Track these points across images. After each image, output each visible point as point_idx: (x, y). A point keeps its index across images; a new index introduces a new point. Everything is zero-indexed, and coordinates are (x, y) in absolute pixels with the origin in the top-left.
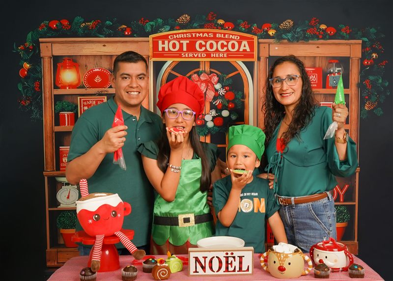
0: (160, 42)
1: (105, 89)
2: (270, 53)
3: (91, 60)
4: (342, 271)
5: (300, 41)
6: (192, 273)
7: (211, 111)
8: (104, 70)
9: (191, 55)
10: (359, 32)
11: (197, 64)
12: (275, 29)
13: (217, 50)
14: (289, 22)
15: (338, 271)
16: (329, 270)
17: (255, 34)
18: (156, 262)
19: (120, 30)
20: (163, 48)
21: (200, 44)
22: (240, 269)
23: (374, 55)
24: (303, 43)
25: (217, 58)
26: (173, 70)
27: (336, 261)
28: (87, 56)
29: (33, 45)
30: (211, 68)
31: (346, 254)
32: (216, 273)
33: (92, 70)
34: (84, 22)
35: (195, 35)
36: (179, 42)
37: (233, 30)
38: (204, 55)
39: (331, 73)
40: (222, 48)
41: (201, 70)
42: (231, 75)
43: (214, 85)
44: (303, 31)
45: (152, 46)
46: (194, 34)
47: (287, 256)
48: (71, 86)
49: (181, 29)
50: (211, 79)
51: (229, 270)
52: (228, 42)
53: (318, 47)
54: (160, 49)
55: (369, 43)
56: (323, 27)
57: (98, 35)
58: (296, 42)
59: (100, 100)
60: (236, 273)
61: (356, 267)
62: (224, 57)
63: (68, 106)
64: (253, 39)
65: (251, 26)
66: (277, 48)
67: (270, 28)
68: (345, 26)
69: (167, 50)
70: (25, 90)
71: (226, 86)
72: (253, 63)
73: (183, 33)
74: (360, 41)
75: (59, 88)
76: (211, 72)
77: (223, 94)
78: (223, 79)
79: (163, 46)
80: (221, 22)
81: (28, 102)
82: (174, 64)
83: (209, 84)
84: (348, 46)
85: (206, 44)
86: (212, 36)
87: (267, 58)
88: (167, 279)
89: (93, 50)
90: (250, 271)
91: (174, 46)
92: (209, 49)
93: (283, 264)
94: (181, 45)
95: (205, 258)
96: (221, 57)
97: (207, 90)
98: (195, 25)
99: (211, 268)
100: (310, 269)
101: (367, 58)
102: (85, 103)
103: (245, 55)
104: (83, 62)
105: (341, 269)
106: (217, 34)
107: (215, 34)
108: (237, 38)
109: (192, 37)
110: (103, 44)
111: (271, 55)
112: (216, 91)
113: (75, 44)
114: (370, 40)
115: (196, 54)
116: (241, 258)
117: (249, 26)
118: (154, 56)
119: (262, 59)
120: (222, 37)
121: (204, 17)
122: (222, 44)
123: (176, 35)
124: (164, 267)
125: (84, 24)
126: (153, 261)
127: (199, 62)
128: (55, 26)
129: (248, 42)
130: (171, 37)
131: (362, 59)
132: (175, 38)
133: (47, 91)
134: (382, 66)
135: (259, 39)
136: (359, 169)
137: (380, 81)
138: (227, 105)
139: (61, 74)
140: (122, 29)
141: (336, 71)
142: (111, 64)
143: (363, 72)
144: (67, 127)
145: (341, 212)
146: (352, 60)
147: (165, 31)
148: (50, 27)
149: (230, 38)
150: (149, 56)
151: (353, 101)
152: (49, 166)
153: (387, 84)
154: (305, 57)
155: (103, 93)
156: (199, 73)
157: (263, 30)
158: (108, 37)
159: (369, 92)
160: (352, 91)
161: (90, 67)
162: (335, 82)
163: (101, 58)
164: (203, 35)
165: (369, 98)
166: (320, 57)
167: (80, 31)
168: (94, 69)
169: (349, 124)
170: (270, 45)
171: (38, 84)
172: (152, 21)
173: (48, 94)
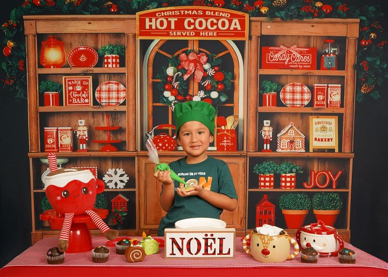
0: (147, 20)
2: (262, 32)
3: (76, 38)
4: (331, 256)
5: (294, 20)
6: (168, 255)
7: (199, 92)
9: (179, 33)
10: (357, 11)
11: (185, 43)
12: (267, 7)
13: (206, 29)
15: (327, 256)
16: (317, 254)
17: (247, 12)
18: (130, 243)
19: (106, 7)
20: (151, 26)
21: (189, 22)
22: (221, 252)
23: (373, 35)
24: (297, 22)
25: (207, 36)
26: (160, 48)
27: (324, 245)
28: (72, 34)
29: (17, 23)
30: (200, 47)
31: (335, 237)
32: (194, 256)
33: (77, 49)
35: (184, 12)
36: (167, 19)
37: (223, 7)
38: (193, 34)
39: (326, 54)
40: (212, 26)
41: (189, 49)
42: (220, 55)
43: (202, 65)
44: (297, 8)
45: (139, 24)
46: (182, 12)
47: (271, 239)
48: (56, 65)
49: (169, 6)
50: (200, 59)
51: (209, 253)
52: (218, 20)
53: (313, 26)
54: (147, 27)
55: (368, 22)
56: (319, 4)
57: (84, 12)
58: (289, 20)
59: (85, 80)
60: (216, 256)
61: (347, 252)
62: (214, 36)
63: (53, 86)
64: (245, 17)
66: (269, 27)
67: (263, 5)
68: (342, 3)
69: (154, 28)
70: (9, 70)
71: (216, 66)
72: (244, 42)
73: (171, 11)
74: (358, 20)
75: (44, 67)
76: (200, 52)
77: (212, 74)
78: (212, 59)
79: (151, 23)
81: (12, 82)
82: (161, 43)
83: (198, 64)
84: (345, 26)
85: (195, 22)
87: (259, 37)
88: (141, 261)
89: (78, 28)
90: (231, 255)
91: (162, 24)
92: (198, 27)
93: (267, 247)
94: (169, 23)
95: (182, 239)
96: (211, 36)
97: (195, 70)
98: (184, 2)
99: (189, 250)
100: (296, 253)
101: (365, 37)
102: (70, 83)
103: (236, 33)
104: (68, 40)
105: (330, 254)
106: (207, 12)
107: (204, 11)
108: (228, 15)
109: (180, 15)
110: (89, 22)
111: (263, 34)
112: (205, 71)
113: (60, 22)
114: (368, 19)
115: (184, 32)
116: (221, 240)
117: (241, 3)
118: (141, 34)
119: (254, 38)
120: (212, 14)
122: (212, 22)
123: (164, 13)
124: (138, 248)
125: (68, 1)
126: (127, 242)
127: (188, 40)
128: (39, 3)
129: (238, 19)
130: (159, 15)
131: (360, 39)
132: (163, 15)
133: (32, 69)
134: (381, 46)
135: (251, 16)
136: (354, 154)
137: (378, 63)
138: (216, 86)
139: (46, 53)
140: (108, 6)
141: (332, 52)
142: (97, 42)
143: (360, 53)
144: (51, 108)
145: (334, 199)
146: (348, 40)
147: (152, 8)
148: (34, 4)
149: (221, 15)
150: (136, 34)
151: (349, 83)
152: (34, 147)
153: (385, 66)
154: (299, 36)
155: (88, 72)
156: (187, 53)
157: (255, 7)
158: (94, 14)
159: (366, 74)
160: (348, 73)
161: (75, 46)
162: (330, 63)
163: (87, 37)
164: (192, 12)
165: (366, 81)
166: (314, 36)
167: (65, 8)
168: (79, 48)
169: (343, 107)
170: (262, 23)
171: (22, 63)
173: (32, 73)
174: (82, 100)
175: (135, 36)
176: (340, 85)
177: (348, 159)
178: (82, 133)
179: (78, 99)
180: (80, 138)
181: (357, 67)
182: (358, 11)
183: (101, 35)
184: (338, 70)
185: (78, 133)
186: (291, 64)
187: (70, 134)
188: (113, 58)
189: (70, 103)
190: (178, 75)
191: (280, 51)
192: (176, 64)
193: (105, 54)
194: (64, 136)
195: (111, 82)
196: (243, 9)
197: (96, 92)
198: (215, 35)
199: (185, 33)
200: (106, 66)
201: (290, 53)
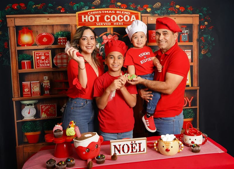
0: (83, 16)
1: (50, 46)
3: (40, 28)
5: (165, 15)
8: (49, 34)
9: (102, 24)
10: (197, 10)
11: (105, 30)
12: (150, 8)
13: (117, 21)
14: (158, 4)
17: (139, 11)
20: (85, 20)
21: (107, 17)
23: (206, 23)
25: (118, 25)
28: (37, 26)
29: (2, 20)
30: (114, 31)
33: (41, 34)
35: (104, 12)
36: (94, 16)
37: (126, 9)
38: (109, 24)
39: (183, 33)
40: (120, 19)
42: (125, 36)
44: (167, 9)
45: (78, 19)
46: (103, 12)
48: (28, 45)
49: (95, 9)
50: (114, 38)
52: (123, 16)
53: (175, 19)
54: (83, 21)
55: (203, 16)
56: (178, 7)
57: (44, 12)
58: (162, 16)
59: (47, 53)
62: (121, 25)
63: (27, 57)
64: (138, 14)
66: (152, 19)
67: (148, 7)
68: (190, 6)
69: (87, 21)
73: (97, 11)
74: (198, 15)
75: (21, 46)
76: (114, 34)
78: (121, 38)
79: (85, 19)
80: (119, 4)
84: (192, 18)
85: (111, 17)
86: (114, 12)
89: (41, 22)
91: (91, 18)
92: (112, 20)
96: (120, 25)
98: (104, 6)
101: (202, 24)
102: (37, 55)
104: (35, 29)
106: (117, 11)
107: (116, 11)
108: (129, 13)
110: (48, 18)
111: (148, 23)
113: (30, 18)
114: (203, 14)
117: (136, 6)
118: (79, 25)
120: (120, 13)
121: (109, 1)
122: (120, 17)
123: (92, 12)
125: (35, 6)
127: (107, 28)
128: (16, 7)
129: (135, 16)
130: (89, 13)
131: (200, 25)
132: (92, 14)
133: (13, 48)
134: (210, 29)
135: (142, 14)
136: (199, 87)
137: (209, 38)
139: (21, 37)
140: (59, 9)
141: (185, 32)
142: (53, 30)
143: (200, 33)
144: (26, 70)
145: (190, 112)
146: (194, 26)
147: (86, 10)
148: (13, 8)
149: (125, 13)
150: (76, 25)
151: (195, 49)
152: (16, 94)
153: (213, 39)
155: (48, 48)
156: (107, 35)
157: (144, 9)
158: (51, 14)
159: (203, 44)
160: (195, 44)
161: (39, 33)
162: (185, 38)
163: (47, 27)
164: (109, 12)
165: (204, 47)
167: (33, 10)
168: (42, 34)
169: (193, 62)
170: (148, 17)
171: (6, 44)
172: (78, 4)
173: (13, 50)
174: (45, 65)
175: (76, 26)
176: (191, 50)
177: (196, 90)
178: (46, 84)
179: (43, 64)
180: (45, 87)
181: (199, 40)
182: (198, 10)
183: (55, 26)
184: (189, 42)
185: (44, 84)
187: (38, 85)
188: (63, 39)
189: (38, 67)
190: (102, 47)
192: (101, 42)
193: (59, 37)
194: (35, 87)
195: (63, 53)
196: (137, 9)
197: (54, 60)
199: (105, 23)
200: (59, 44)
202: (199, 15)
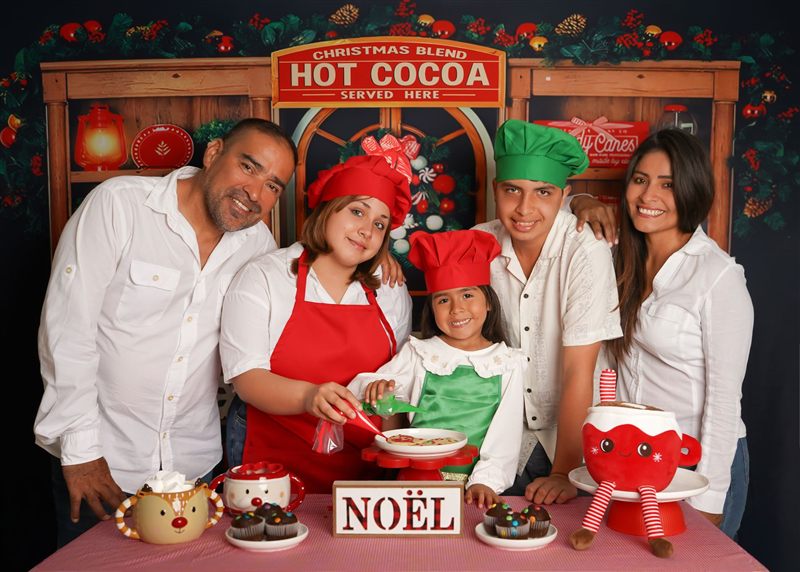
0: (295, 67)
2: (534, 90)
3: (149, 108)
5: (601, 63)
6: (339, 529)
8: (176, 129)
9: (360, 95)
10: (734, 44)
11: (374, 115)
12: (544, 36)
13: (417, 84)
14: (577, 20)
17: (501, 48)
19: (209, 41)
20: (302, 80)
21: (382, 70)
22: (437, 525)
23: (768, 96)
24: (609, 68)
25: (417, 100)
26: (322, 127)
28: (139, 99)
29: (28, 78)
30: (404, 121)
32: (387, 532)
33: (150, 130)
34: (134, 25)
35: (371, 50)
36: (335, 65)
37: (452, 37)
38: (389, 95)
40: (429, 78)
42: (447, 138)
43: (409, 159)
44: (608, 39)
45: (277, 76)
46: (367, 49)
48: (108, 164)
49: (339, 38)
50: (404, 148)
52: (441, 66)
53: (641, 77)
54: (295, 82)
55: (758, 67)
56: (653, 31)
57: (163, 53)
58: (591, 65)
60: (429, 531)
62: (432, 100)
64: (497, 58)
65: (492, 31)
66: (548, 79)
67: (536, 33)
68: (703, 28)
69: (310, 84)
70: (13, 175)
71: (438, 162)
72: (496, 111)
73: (344, 47)
74: (737, 64)
75: (83, 170)
76: (404, 133)
77: (430, 179)
78: (431, 147)
79: (302, 75)
80: (426, 20)
81: (17, 200)
82: (324, 116)
83: (400, 159)
84: (710, 75)
85: (393, 70)
86: (407, 52)
87: (527, 99)
89: (153, 86)
90: (457, 530)
91: (325, 74)
92: (399, 81)
95: (366, 500)
96: (427, 99)
98: (371, 27)
99: (378, 520)
101: (752, 99)
103: (479, 93)
104: (132, 111)
106: (418, 48)
107: (413, 47)
108: (462, 55)
109: (363, 56)
110: (175, 73)
111: (535, 94)
112: (415, 172)
113: (115, 74)
114: (759, 60)
115: (371, 93)
116: (437, 501)
117: (489, 28)
118: (282, 97)
119: (516, 103)
120: (429, 53)
121: (389, 9)
122: (429, 70)
123: (329, 52)
125: (132, 30)
127: (378, 109)
128: (72, 35)
129: (486, 66)
130: (318, 56)
131: (741, 104)
132: (327, 57)
133: (58, 174)
134: (786, 119)
135: (511, 57)
137: (781, 153)
138: (438, 204)
139: (86, 139)
140: (213, 39)
142: (190, 116)
143: (741, 133)
146: (716, 106)
147: (305, 43)
148: (63, 38)
149: (447, 55)
150: (270, 98)
151: (718, 196)
153: (796, 160)
154: (611, 98)
156: (378, 136)
157: (519, 38)
158: (184, 57)
159: (754, 176)
160: (717, 175)
161: (145, 124)
163: (170, 103)
164: (387, 50)
165: (755, 191)
166: (644, 98)
167: (126, 45)
168: (155, 128)
170: (534, 72)
171: (38, 161)
172: (278, 20)
173: (59, 182)
175: (268, 101)
181: (734, 162)
182: (736, 46)
183: (199, 99)
186: (595, 158)
191: (572, 129)
196: (493, 41)
198: (434, 97)
199: (374, 93)
201: (594, 133)
202: (739, 63)
